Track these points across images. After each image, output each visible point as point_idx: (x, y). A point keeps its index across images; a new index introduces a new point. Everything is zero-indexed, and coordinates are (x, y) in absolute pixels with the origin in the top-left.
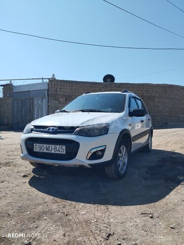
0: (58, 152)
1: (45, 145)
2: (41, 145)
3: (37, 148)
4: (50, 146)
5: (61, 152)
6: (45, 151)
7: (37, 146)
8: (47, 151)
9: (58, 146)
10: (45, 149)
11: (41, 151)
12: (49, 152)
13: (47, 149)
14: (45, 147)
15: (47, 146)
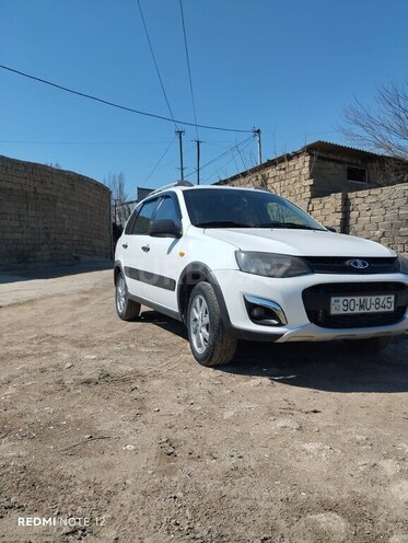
0: (381, 310)
1: (357, 299)
2: (349, 299)
3: (338, 306)
4: (369, 298)
5: (387, 310)
6: (357, 311)
7: (338, 301)
8: (362, 311)
9: (382, 298)
10: (357, 308)
11: (349, 312)
12: (366, 311)
13: (362, 307)
14: (358, 302)
15: (362, 298)
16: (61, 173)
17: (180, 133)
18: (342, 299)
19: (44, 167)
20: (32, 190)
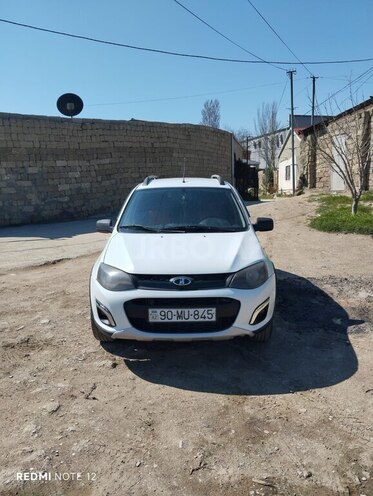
0: (200, 320)
1: (174, 311)
2: (166, 310)
3: (155, 315)
4: (186, 310)
5: (207, 320)
6: (174, 320)
7: (155, 312)
8: (180, 320)
9: (201, 310)
10: (175, 317)
11: (166, 320)
12: (184, 320)
13: (179, 317)
14: (175, 313)
15: (180, 311)
16: (177, 127)
17: (291, 73)
18: (159, 311)
19: (161, 125)
20: (150, 145)
